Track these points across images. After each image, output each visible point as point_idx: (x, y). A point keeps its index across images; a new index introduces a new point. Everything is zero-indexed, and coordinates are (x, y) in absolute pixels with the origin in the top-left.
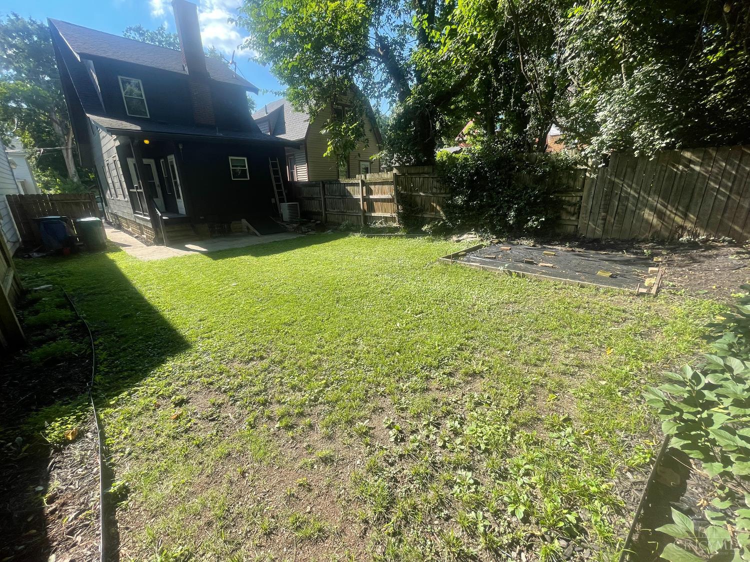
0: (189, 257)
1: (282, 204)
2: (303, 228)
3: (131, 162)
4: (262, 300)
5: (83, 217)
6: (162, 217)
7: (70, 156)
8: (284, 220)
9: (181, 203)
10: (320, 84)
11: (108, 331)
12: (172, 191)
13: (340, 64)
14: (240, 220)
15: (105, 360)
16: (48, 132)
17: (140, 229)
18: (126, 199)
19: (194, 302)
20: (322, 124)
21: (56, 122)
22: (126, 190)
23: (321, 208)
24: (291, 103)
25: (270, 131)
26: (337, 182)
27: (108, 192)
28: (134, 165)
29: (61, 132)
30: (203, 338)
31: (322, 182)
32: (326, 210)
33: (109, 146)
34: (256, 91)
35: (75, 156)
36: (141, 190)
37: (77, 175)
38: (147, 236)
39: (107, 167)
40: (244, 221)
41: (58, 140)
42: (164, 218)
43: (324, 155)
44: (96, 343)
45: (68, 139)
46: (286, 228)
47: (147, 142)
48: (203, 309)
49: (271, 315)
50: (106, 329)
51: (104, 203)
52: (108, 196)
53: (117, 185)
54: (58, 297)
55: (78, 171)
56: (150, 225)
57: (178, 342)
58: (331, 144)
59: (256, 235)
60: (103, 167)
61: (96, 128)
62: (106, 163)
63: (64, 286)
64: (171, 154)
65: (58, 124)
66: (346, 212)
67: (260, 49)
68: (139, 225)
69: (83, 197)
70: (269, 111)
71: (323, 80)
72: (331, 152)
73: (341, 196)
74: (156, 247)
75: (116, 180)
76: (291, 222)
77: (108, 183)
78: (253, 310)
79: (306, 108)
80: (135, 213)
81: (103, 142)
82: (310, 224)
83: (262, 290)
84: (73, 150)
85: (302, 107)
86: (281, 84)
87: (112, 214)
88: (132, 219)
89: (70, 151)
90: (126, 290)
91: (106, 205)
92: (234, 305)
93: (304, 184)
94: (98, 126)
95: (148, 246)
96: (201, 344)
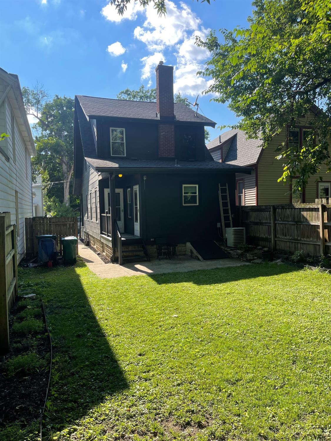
0: (137, 277)
1: (228, 229)
2: (248, 255)
3: (107, 191)
4: (201, 341)
5: (67, 236)
6: (121, 238)
7: (68, 186)
8: (228, 245)
9: (137, 226)
10: (277, 111)
11: (64, 349)
12: (132, 214)
13: (300, 89)
14: (185, 243)
15: (57, 383)
16: (59, 170)
17: (103, 247)
18: (97, 222)
19: (136, 331)
20: (276, 148)
21: (65, 163)
22: (99, 214)
23: (270, 234)
24: (246, 131)
25: (222, 158)
26: (291, 206)
27: (86, 215)
28: (109, 194)
29: (66, 170)
30: (140, 378)
31: (274, 206)
32: (275, 236)
33: (94, 180)
34: (213, 125)
35: (71, 186)
36: (110, 215)
37: (69, 201)
38: (106, 254)
39: (89, 196)
40: (189, 245)
41: (63, 175)
42: (122, 239)
43: (279, 181)
44: (54, 361)
45: (69, 175)
46: (230, 253)
47: (120, 176)
48: (144, 341)
49: (212, 364)
50: (63, 347)
51: (81, 223)
52: (85, 219)
53: (94, 210)
54: (38, 307)
55: (71, 198)
56: (110, 245)
57: (117, 378)
58: (288, 169)
59: (198, 259)
60: (87, 195)
61: (88, 167)
62: (89, 192)
63: (43, 296)
64: (135, 184)
65: (65, 164)
66: (300, 240)
67: (222, 90)
68: (102, 243)
69: (70, 220)
70: (223, 141)
71: (280, 106)
72: (286, 177)
73: (295, 222)
74: (111, 264)
75: (94, 206)
76: (235, 248)
77: (87, 208)
78: (192, 352)
79: (260, 134)
80: (102, 233)
81: (91, 177)
82: (256, 251)
83: (202, 327)
84: (71, 182)
85: (256, 134)
86: (237, 116)
87: (85, 232)
88: (99, 238)
89: (68, 183)
90: (83, 307)
91: (83, 225)
92: (173, 342)
93: (252, 208)
94: (90, 166)
95: (106, 263)
96: (138, 387)
